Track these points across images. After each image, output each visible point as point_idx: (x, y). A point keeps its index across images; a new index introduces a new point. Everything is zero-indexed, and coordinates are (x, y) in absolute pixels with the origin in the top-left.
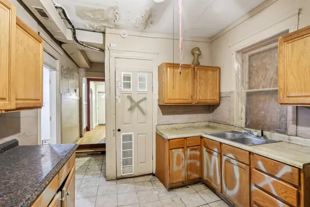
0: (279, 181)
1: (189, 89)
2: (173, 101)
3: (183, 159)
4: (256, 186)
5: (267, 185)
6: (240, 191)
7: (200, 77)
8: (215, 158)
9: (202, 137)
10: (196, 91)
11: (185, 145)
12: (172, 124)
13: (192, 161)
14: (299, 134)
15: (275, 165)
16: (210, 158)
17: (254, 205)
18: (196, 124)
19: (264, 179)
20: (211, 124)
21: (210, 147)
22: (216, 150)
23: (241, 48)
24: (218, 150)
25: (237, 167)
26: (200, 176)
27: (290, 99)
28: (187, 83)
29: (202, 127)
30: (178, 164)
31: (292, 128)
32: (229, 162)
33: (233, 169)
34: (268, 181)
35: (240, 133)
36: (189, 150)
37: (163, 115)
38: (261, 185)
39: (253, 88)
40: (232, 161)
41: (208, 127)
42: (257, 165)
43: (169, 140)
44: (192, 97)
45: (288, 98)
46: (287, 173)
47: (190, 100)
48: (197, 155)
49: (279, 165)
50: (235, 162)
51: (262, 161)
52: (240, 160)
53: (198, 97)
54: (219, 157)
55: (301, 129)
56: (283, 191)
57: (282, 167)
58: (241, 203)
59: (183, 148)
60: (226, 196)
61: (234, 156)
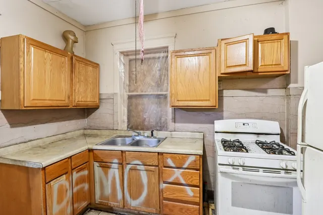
0: (186, 170)
1: (65, 86)
2: (39, 103)
3: (67, 191)
4: (165, 182)
5: (177, 178)
6: (148, 195)
7: (79, 72)
8: (115, 171)
9: (90, 150)
10: (75, 90)
11: (70, 167)
12: (30, 141)
13: (79, 187)
14: (176, 130)
15: (183, 158)
16: (106, 174)
17: (164, 201)
18: (69, 134)
19: (174, 173)
20: (89, 132)
21: (105, 160)
22: (116, 161)
23: (125, 50)
24: (119, 159)
25: (145, 172)
26: (89, 202)
27: (180, 102)
28: (63, 76)
29: (78, 137)
30: (60, 201)
31: (171, 125)
32: (135, 169)
33: (139, 176)
34: (177, 174)
35: (131, 136)
36: (74, 173)
37: (11, 127)
38: (171, 180)
39: (133, 91)
40: (138, 167)
41: (85, 135)
42: (167, 162)
43: (44, 169)
44: (69, 98)
45: (177, 102)
46: (192, 161)
47: (67, 101)
48: (84, 176)
49: (185, 157)
50: (142, 167)
51: (171, 158)
52: (148, 164)
53: (77, 97)
54: (121, 168)
55: (178, 125)
56: (190, 177)
57: (188, 158)
58: (150, 207)
59: (66, 173)
60: (131, 208)
61: (142, 162)
